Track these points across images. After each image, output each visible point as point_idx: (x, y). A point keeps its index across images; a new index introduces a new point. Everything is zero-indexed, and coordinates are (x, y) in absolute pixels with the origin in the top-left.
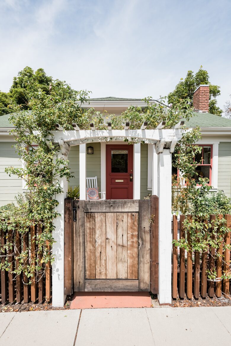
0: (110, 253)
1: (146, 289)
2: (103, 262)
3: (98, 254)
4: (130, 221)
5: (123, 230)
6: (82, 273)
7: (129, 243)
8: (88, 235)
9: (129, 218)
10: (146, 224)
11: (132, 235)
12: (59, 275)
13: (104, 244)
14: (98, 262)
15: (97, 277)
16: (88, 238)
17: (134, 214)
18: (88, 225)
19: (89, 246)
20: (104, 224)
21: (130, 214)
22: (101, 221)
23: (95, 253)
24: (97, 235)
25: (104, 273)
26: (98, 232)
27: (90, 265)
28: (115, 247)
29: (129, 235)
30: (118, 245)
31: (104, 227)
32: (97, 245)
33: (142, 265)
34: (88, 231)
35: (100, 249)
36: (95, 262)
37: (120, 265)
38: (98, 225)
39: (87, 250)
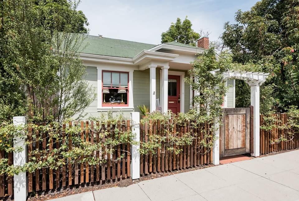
0: (235, 135)
1: (248, 152)
2: (232, 140)
3: (230, 136)
4: (242, 118)
5: (240, 123)
6: (224, 146)
7: (242, 130)
8: (226, 126)
9: (242, 117)
10: (248, 120)
11: (243, 125)
12: (217, 147)
13: (232, 131)
14: (230, 140)
15: (230, 149)
16: (226, 128)
17: (244, 115)
18: (226, 121)
19: (226, 132)
20: (232, 121)
21: (242, 115)
22: (231, 119)
23: (229, 135)
24: (230, 126)
25: (232, 146)
26: (230, 125)
27: (227, 142)
28: (236, 132)
29: (242, 125)
30: (238, 131)
31: (232, 122)
32: (230, 131)
33: (246, 140)
34: (226, 124)
35: (231, 133)
36: (229, 141)
37: (238, 141)
38: (230, 121)
39: (226, 134)
